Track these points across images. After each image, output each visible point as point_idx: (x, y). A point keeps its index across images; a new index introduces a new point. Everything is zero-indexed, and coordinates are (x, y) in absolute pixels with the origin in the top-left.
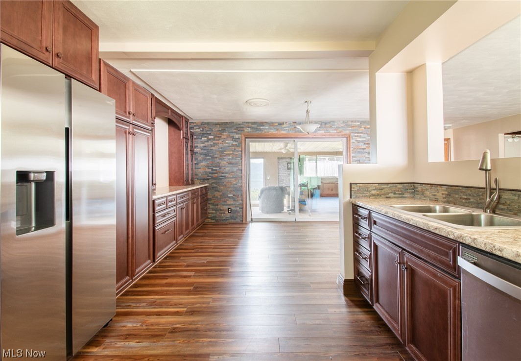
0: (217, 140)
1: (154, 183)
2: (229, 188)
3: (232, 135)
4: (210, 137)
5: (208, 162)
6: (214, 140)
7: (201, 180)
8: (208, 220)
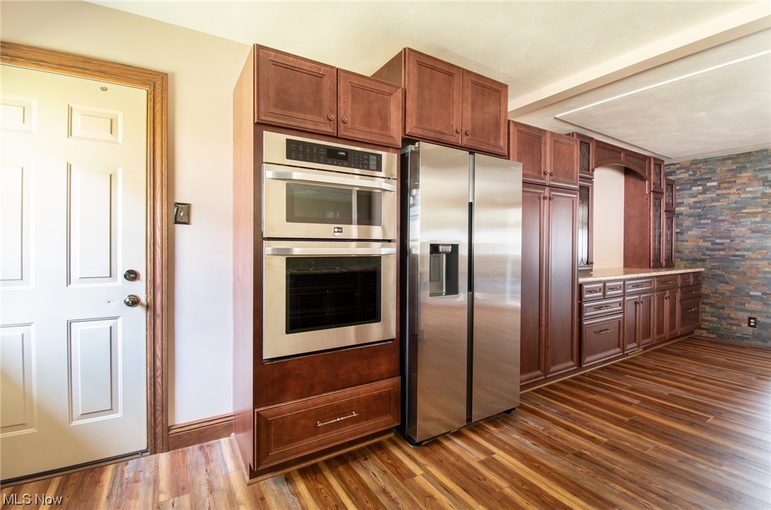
0: (725, 188)
1: (590, 261)
2: (752, 278)
3: (762, 175)
4: (709, 184)
5: (705, 230)
6: (718, 189)
7: (688, 260)
8: (702, 331)
